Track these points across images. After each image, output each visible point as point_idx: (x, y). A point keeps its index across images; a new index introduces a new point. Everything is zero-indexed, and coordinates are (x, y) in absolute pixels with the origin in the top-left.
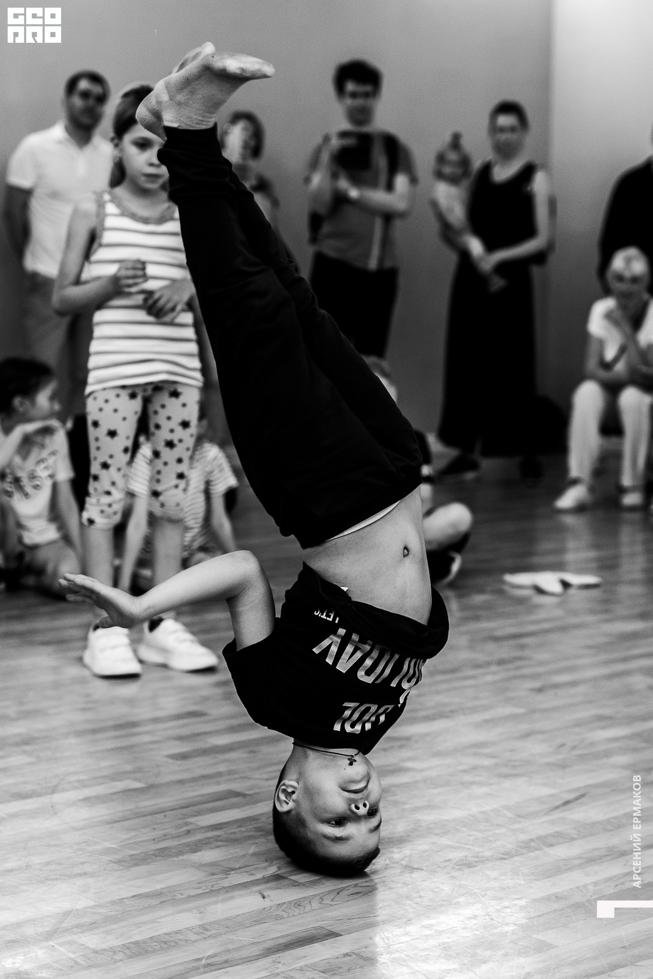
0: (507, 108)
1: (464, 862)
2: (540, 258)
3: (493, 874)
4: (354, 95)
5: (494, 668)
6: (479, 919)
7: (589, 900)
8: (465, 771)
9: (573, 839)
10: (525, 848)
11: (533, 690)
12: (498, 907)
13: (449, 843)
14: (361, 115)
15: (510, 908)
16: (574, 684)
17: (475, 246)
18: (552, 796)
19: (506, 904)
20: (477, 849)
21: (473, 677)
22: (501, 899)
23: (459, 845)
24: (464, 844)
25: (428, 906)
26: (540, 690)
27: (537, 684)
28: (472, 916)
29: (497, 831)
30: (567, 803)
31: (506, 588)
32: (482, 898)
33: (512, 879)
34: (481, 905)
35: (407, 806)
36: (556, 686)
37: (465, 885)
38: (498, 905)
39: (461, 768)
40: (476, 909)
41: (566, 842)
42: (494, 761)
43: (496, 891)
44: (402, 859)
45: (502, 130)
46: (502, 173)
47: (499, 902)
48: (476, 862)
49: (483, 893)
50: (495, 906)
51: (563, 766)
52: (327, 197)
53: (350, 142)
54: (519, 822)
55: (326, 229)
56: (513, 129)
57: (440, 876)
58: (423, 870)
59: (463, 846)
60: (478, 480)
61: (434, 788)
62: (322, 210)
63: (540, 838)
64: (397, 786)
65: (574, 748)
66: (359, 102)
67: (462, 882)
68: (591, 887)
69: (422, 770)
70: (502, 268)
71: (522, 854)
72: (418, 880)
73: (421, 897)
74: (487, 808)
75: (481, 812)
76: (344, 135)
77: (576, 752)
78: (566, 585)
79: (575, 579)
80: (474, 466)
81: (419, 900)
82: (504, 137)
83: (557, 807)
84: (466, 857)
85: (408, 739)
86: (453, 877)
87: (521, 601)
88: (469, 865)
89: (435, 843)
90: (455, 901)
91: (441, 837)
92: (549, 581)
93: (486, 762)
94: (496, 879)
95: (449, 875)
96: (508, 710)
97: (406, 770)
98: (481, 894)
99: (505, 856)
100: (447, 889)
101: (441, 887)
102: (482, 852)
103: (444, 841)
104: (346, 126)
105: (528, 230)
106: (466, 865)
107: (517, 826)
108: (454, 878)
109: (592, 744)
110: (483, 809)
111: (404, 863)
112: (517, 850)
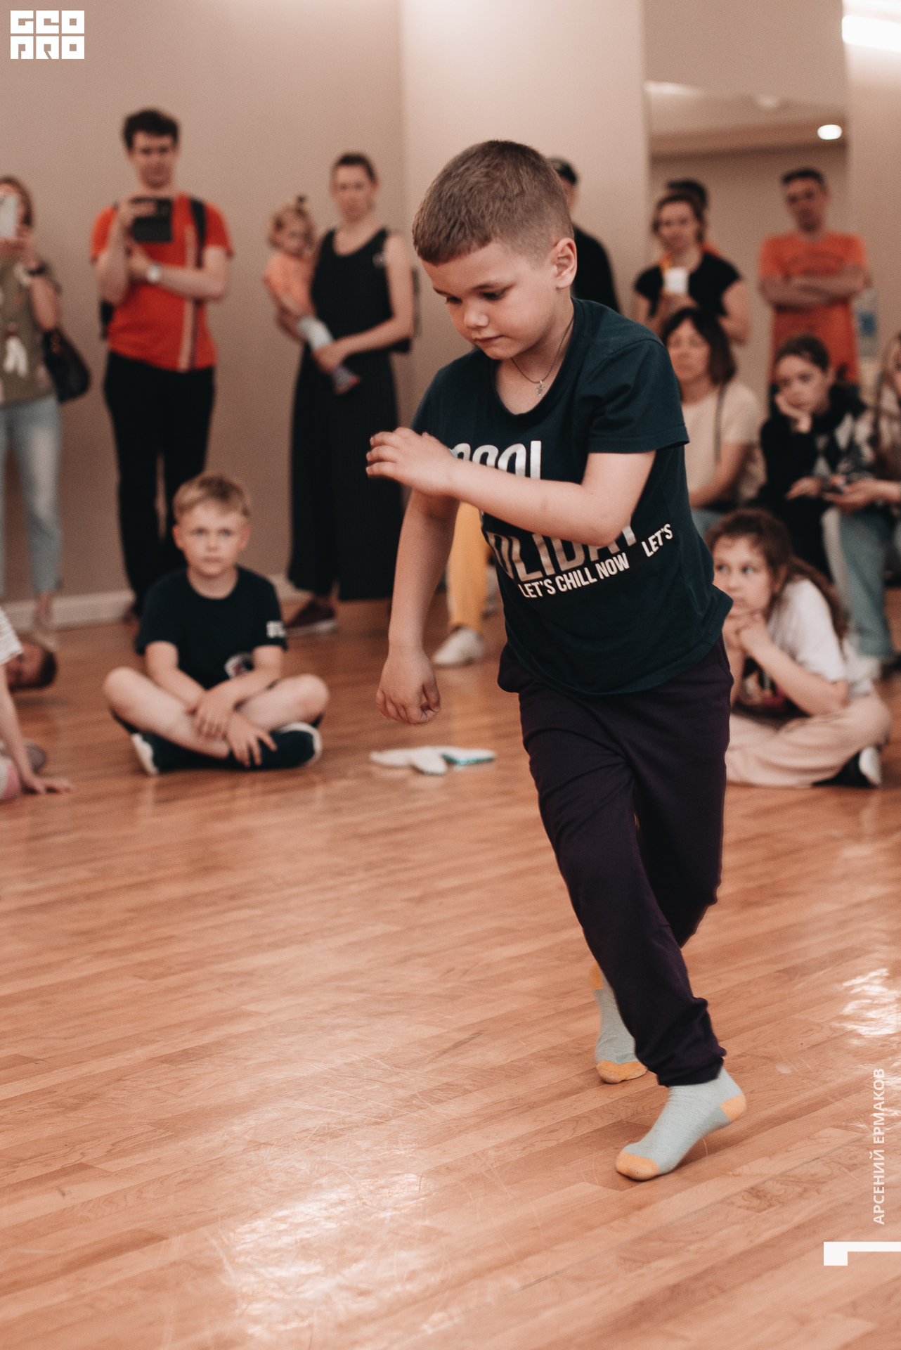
0: (349, 160)
1: (326, 1131)
2: (403, 345)
3: (364, 1145)
4: (147, 151)
5: (360, 875)
6: (347, 1204)
7: (489, 1170)
8: (324, 1012)
9: (468, 1091)
10: (406, 1106)
11: (409, 900)
12: (371, 1188)
13: (307, 1107)
14: (157, 176)
15: (387, 1187)
16: (463, 889)
17: (318, 334)
18: (439, 1036)
19: (382, 1182)
20: (343, 1113)
21: (332, 888)
22: (376, 1176)
23: (319, 1109)
24: (327, 1108)
25: (281, 1192)
26: (420, 900)
27: (417, 893)
28: (337, 1201)
29: (369, 1088)
30: (459, 1044)
31: (374, 769)
32: (350, 1176)
33: (388, 1150)
34: (349, 1187)
35: (250, 1063)
36: (441, 894)
37: (329, 1161)
38: (372, 1185)
39: (319, 1008)
40: (343, 1193)
41: (458, 1096)
42: (363, 995)
43: (368, 1166)
44: (246, 1133)
45: (344, 187)
46: (348, 243)
47: (373, 1180)
48: (342, 1130)
49: (352, 1170)
50: (367, 1186)
51: (452, 997)
52: (121, 280)
53: (146, 210)
54: (397, 1074)
55: (119, 320)
56: (358, 186)
57: (295, 1152)
58: (272, 1145)
59: (325, 1110)
60: (334, 632)
61: (285, 1037)
62: (115, 298)
63: (424, 1093)
64: (237, 1037)
65: (465, 972)
66: (155, 159)
67: (324, 1158)
68: (492, 1153)
69: (269, 1014)
70: (352, 361)
71: (402, 1116)
72: (266, 1159)
73: (270, 1180)
74: (355, 1058)
75: (346, 1064)
76: (137, 201)
77: (468, 979)
78: (450, 762)
79: (462, 755)
80: (329, 614)
81: (268, 1184)
82: (348, 195)
83: (445, 1052)
84: (328, 1124)
85: (250, 974)
86: (312, 1152)
87: (394, 785)
88: (333, 1135)
89: (288, 1108)
90: (315, 1183)
91: (296, 1100)
92: (429, 758)
93: (352, 998)
94: (368, 1151)
95: (307, 1149)
96: (379, 929)
97: (249, 1015)
98: (349, 1172)
99: (381, 1120)
100: (305, 1168)
101: (297, 1165)
102: (349, 1116)
103: (300, 1105)
104: (139, 189)
105: (384, 312)
106: (328, 1135)
107: (393, 1080)
108: (314, 1152)
109: (489, 966)
110: (349, 1060)
111: (247, 1137)
112: (395, 1110)
